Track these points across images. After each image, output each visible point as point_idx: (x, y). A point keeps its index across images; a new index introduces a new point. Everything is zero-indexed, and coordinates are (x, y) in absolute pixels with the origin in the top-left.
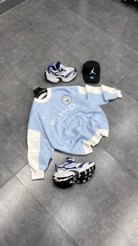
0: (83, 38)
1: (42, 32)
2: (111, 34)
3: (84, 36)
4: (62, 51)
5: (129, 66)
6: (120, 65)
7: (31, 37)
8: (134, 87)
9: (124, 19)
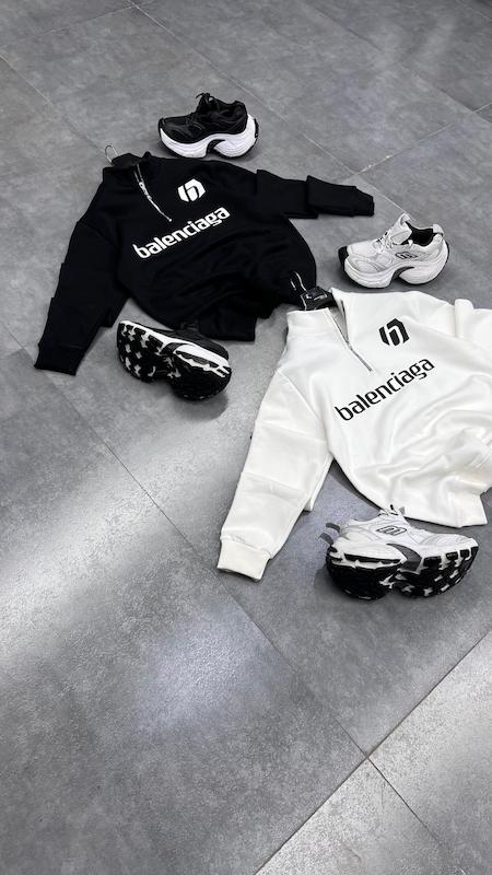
0: (289, 50)
1: (164, 23)
2: (376, 47)
3: (293, 44)
4: (219, 76)
5: (415, 133)
6: (386, 125)
7: (131, 31)
8: (416, 185)
9: (427, 12)
